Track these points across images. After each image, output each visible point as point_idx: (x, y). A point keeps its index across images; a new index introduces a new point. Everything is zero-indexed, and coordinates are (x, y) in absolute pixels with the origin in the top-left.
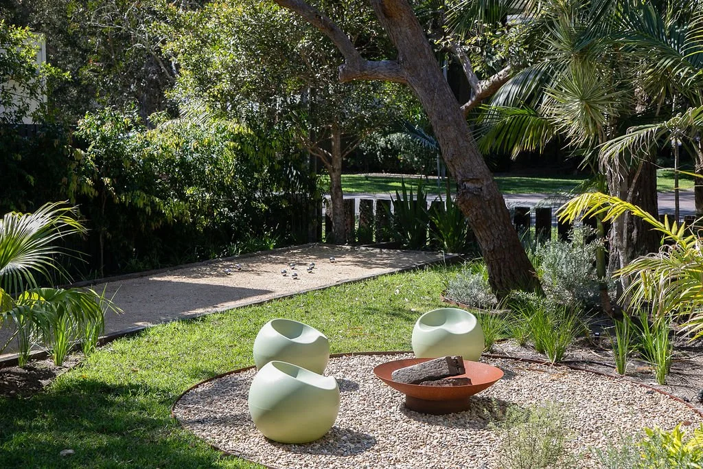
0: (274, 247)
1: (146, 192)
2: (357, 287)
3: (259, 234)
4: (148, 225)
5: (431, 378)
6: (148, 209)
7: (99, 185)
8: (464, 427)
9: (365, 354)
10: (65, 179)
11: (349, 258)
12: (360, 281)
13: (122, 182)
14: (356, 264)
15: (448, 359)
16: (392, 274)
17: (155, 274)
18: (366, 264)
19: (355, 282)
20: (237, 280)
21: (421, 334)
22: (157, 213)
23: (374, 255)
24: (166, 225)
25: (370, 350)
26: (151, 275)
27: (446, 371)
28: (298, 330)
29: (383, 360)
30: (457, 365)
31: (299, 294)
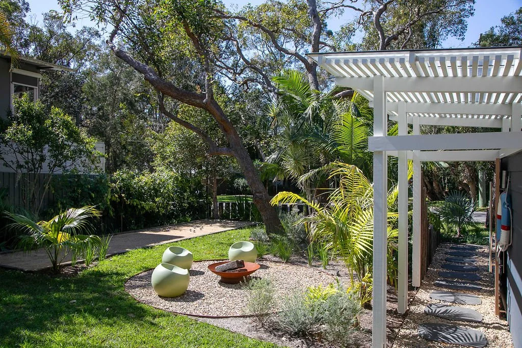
0: (191, 220)
1: (139, 200)
2: (217, 235)
3: (184, 215)
4: (140, 212)
5: (230, 269)
6: (139, 207)
7: (120, 197)
8: (240, 288)
9: (211, 260)
10: (106, 194)
11: (218, 224)
12: (219, 233)
13: (129, 196)
14: (220, 226)
15: (237, 261)
16: (232, 230)
17: (141, 231)
18: (224, 227)
19: (217, 233)
20: (172, 233)
21: (232, 252)
22: (143, 208)
23: (227, 223)
24: (147, 212)
25: (214, 259)
26: (139, 231)
27: (236, 266)
28: (181, 251)
29: (212, 263)
30: (241, 264)
31: (193, 238)
